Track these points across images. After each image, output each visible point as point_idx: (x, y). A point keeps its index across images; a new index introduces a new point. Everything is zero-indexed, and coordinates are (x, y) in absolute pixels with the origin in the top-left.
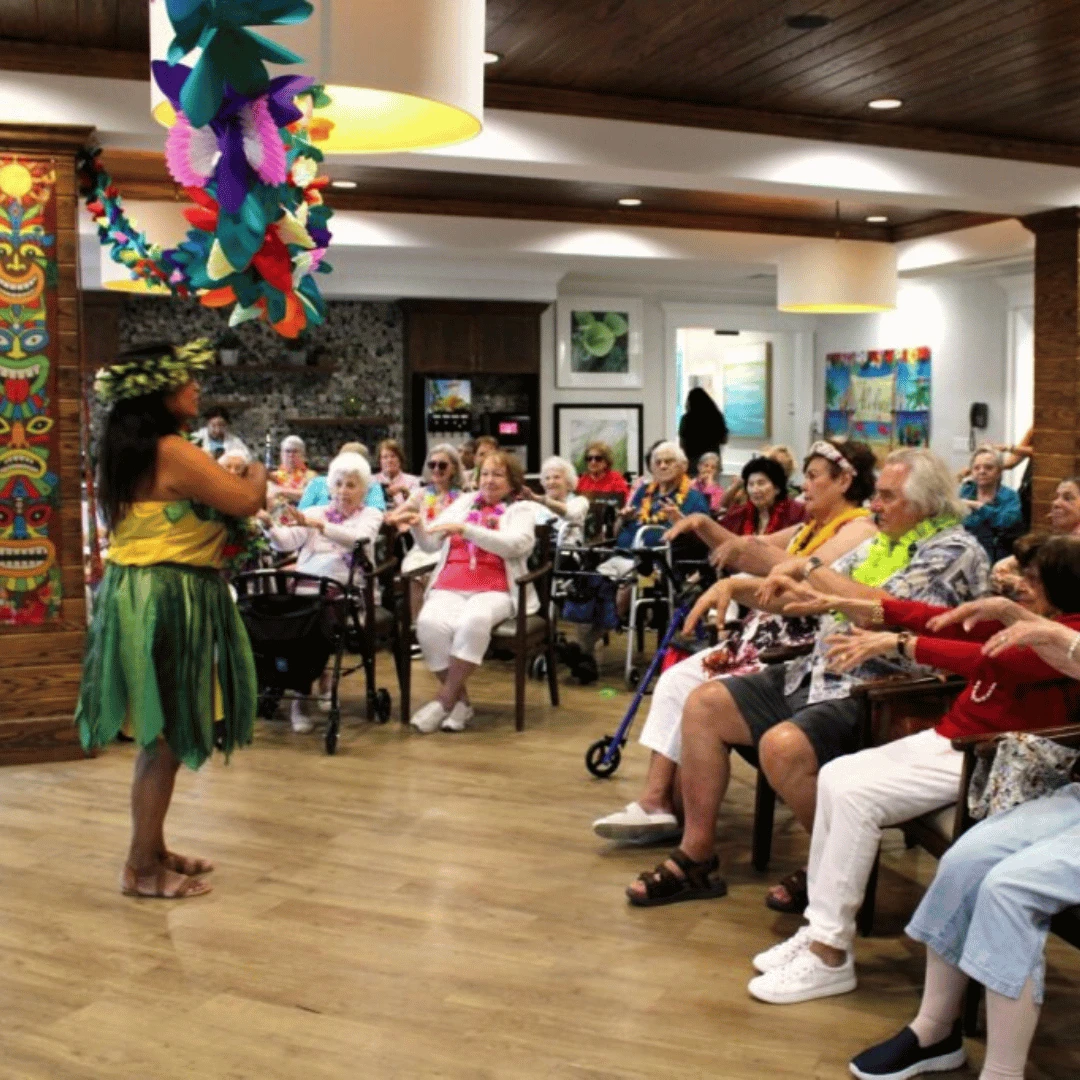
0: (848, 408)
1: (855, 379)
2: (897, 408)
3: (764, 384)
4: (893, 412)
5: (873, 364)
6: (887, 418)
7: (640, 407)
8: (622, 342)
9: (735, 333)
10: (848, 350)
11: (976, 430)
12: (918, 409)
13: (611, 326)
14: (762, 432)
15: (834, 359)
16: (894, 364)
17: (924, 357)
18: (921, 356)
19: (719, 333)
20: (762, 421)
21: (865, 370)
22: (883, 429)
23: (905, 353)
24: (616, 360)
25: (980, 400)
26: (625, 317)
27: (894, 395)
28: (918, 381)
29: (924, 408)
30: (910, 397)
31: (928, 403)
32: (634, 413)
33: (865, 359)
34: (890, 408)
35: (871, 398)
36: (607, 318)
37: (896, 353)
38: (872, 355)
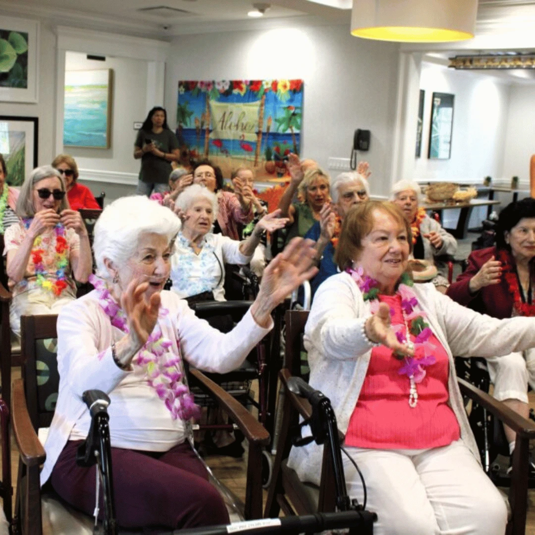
0: (205, 127)
1: (213, 103)
2: (264, 130)
3: (106, 104)
4: (258, 133)
5: (236, 91)
6: (251, 137)
7: (35, 120)
8: (23, 59)
9: (102, 59)
10: (207, 78)
11: (358, 152)
12: (289, 131)
13: (13, 44)
14: (104, 143)
15: (188, 86)
16: (262, 92)
17: (297, 88)
18: (294, 87)
19: (90, 57)
20: (105, 135)
21: (226, 96)
22: (246, 146)
23: (275, 84)
24: (18, 76)
25: (363, 128)
26: (25, 36)
27: (260, 118)
28: (289, 107)
29: (296, 131)
30: (280, 122)
31: (300, 127)
32: (31, 124)
33: (227, 88)
34: (256, 129)
35: (234, 120)
36: (11, 36)
37: (264, 83)
38: (235, 84)
